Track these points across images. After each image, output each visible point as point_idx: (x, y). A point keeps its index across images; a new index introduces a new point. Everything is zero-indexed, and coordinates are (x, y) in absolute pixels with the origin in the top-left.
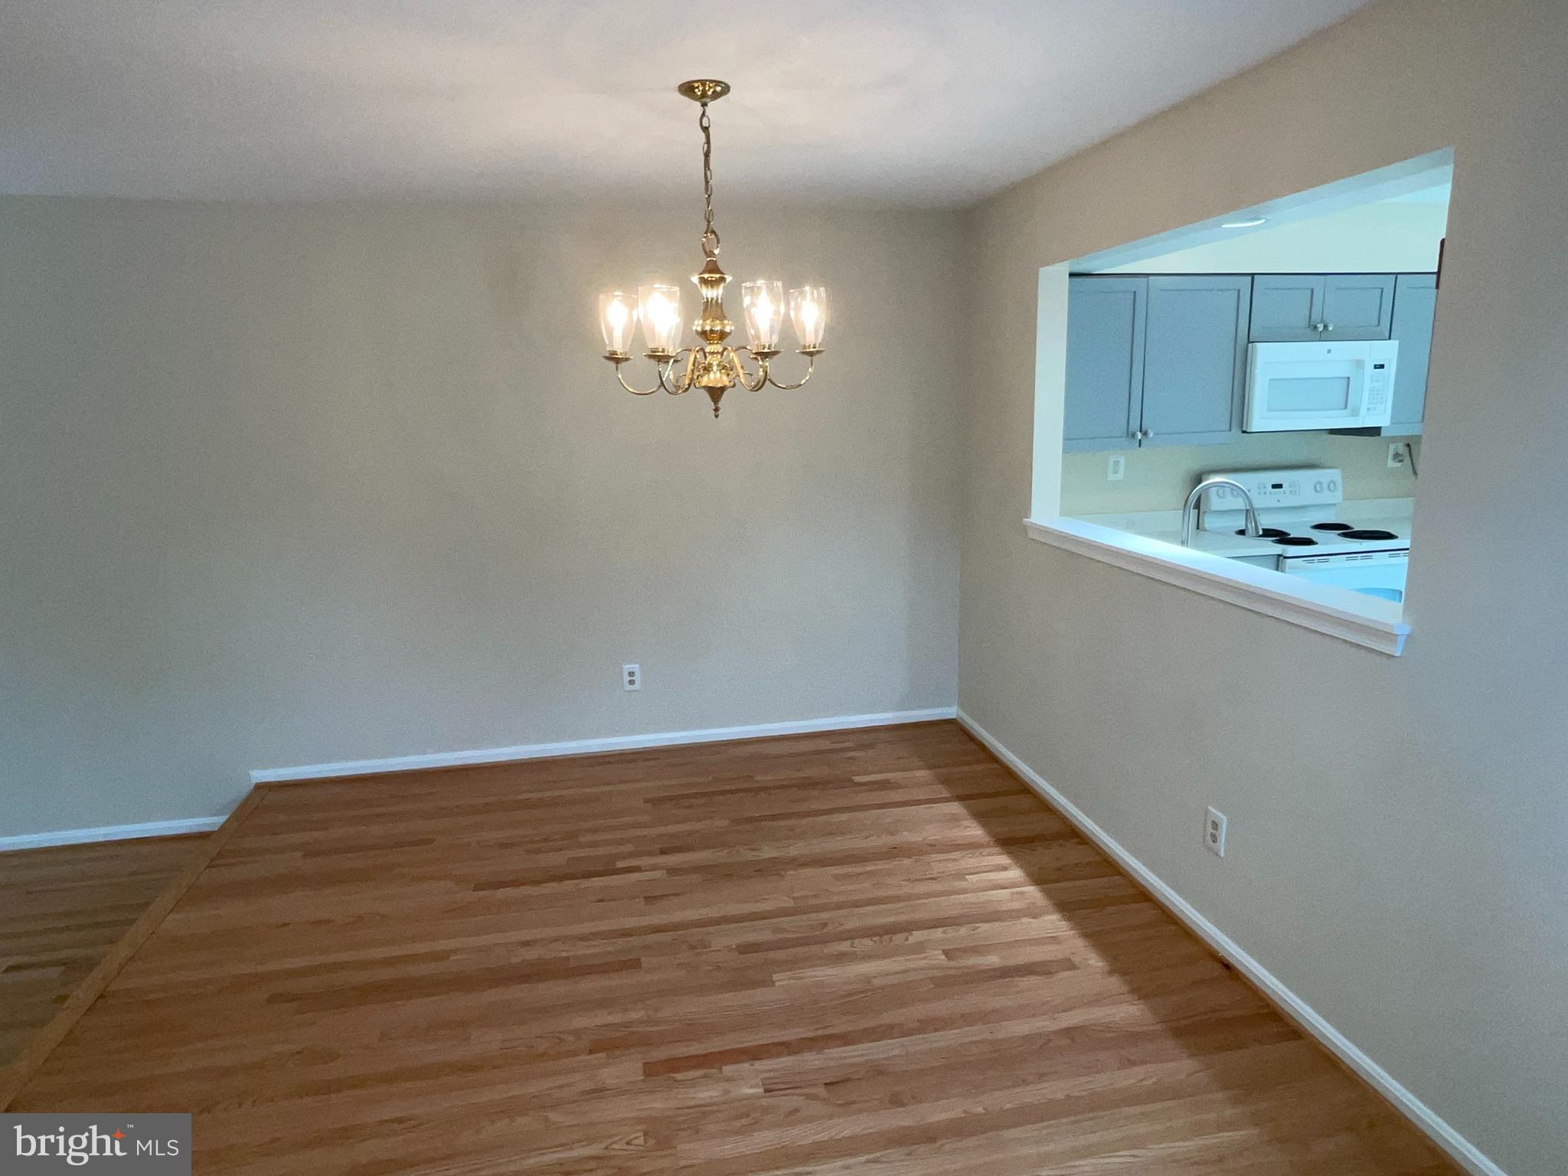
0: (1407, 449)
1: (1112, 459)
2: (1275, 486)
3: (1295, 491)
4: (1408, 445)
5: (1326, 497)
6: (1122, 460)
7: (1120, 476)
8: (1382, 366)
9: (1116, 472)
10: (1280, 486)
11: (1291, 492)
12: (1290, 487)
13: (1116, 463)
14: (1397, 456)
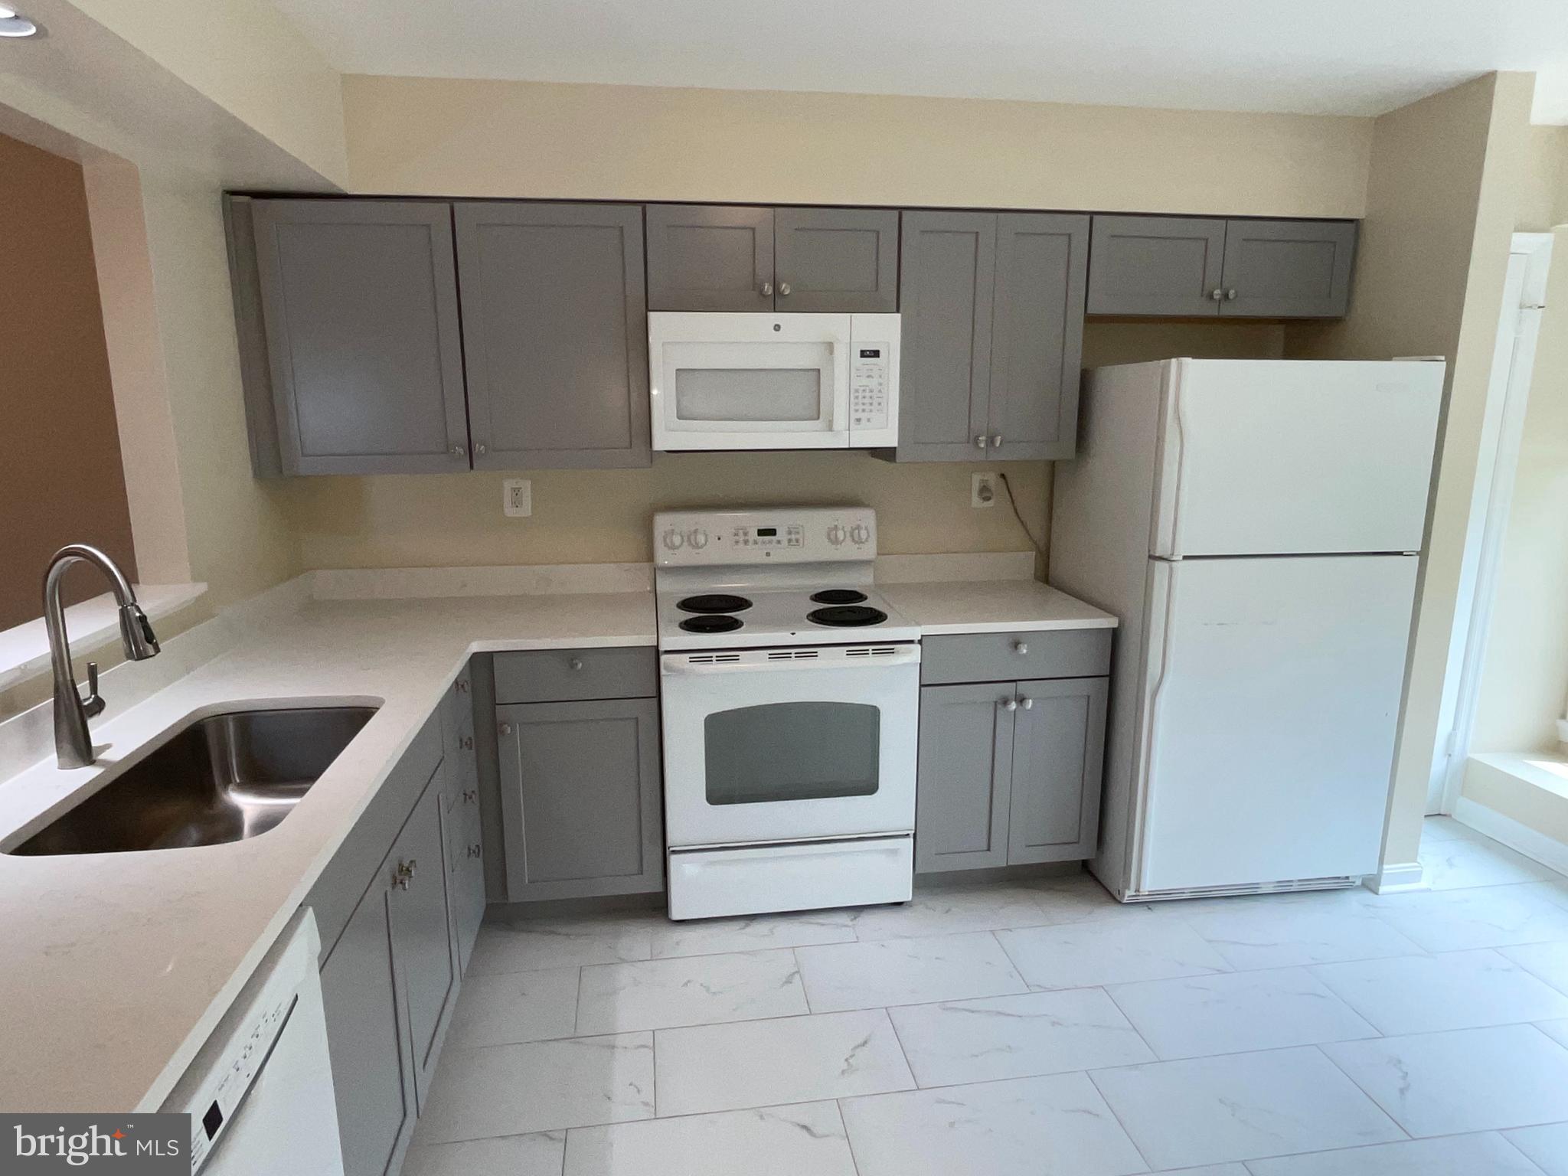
0: (1001, 481)
1: (508, 485)
2: (762, 532)
3: (797, 541)
4: (1003, 476)
5: (848, 551)
6: (526, 486)
7: (526, 510)
8: (876, 354)
9: (517, 503)
10: (772, 532)
11: (790, 541)
12: (790, 533)
13: (516, 491)
14: (985, 492)
